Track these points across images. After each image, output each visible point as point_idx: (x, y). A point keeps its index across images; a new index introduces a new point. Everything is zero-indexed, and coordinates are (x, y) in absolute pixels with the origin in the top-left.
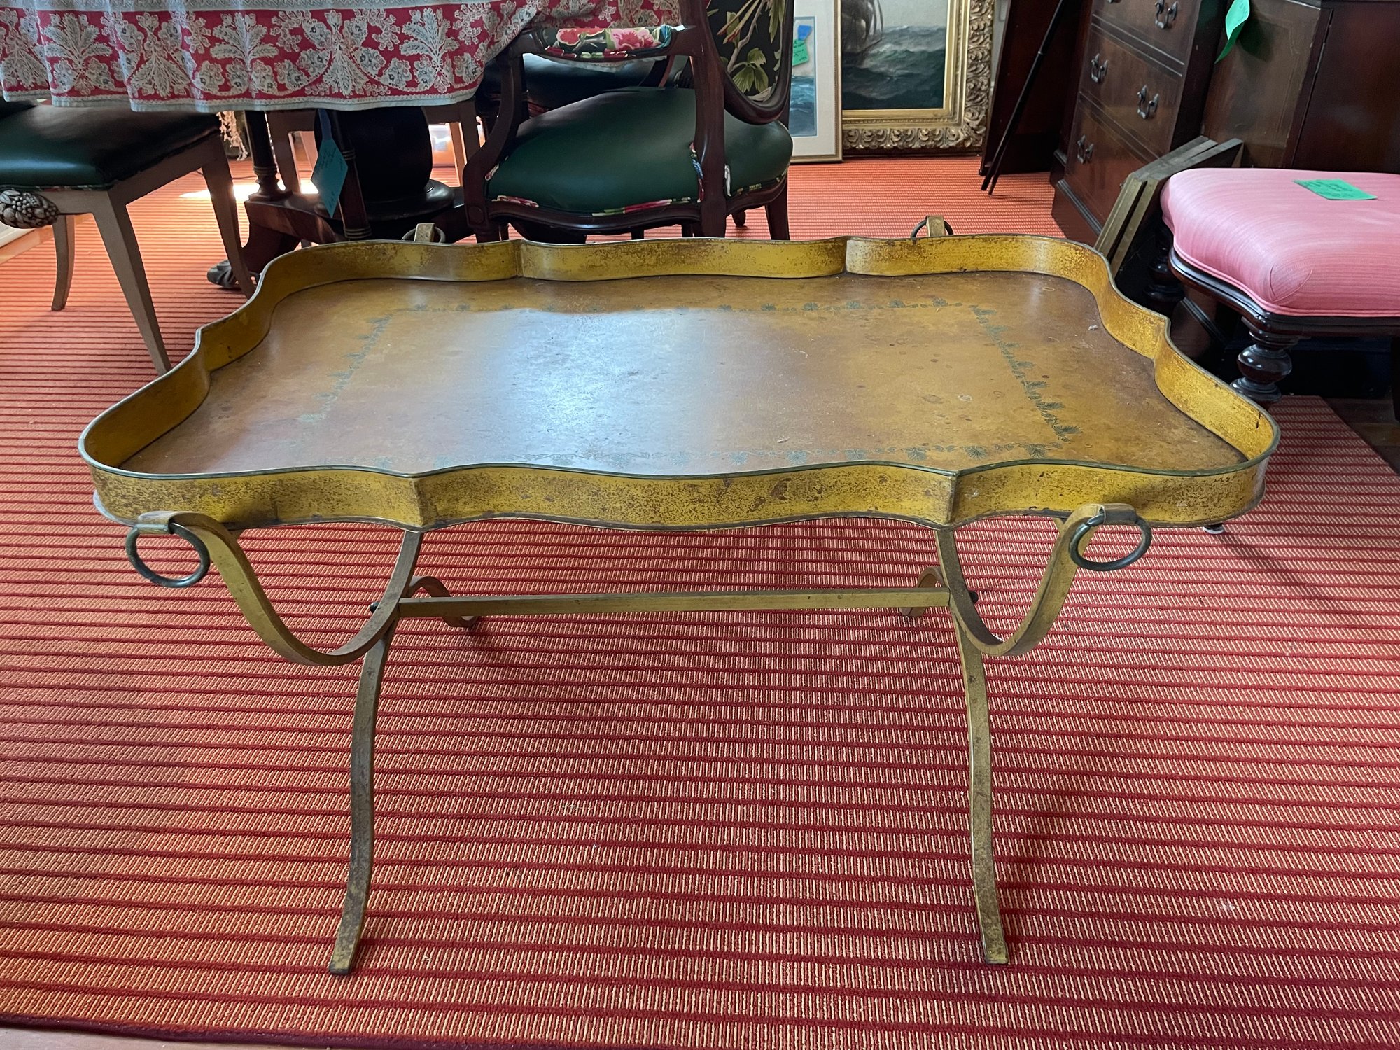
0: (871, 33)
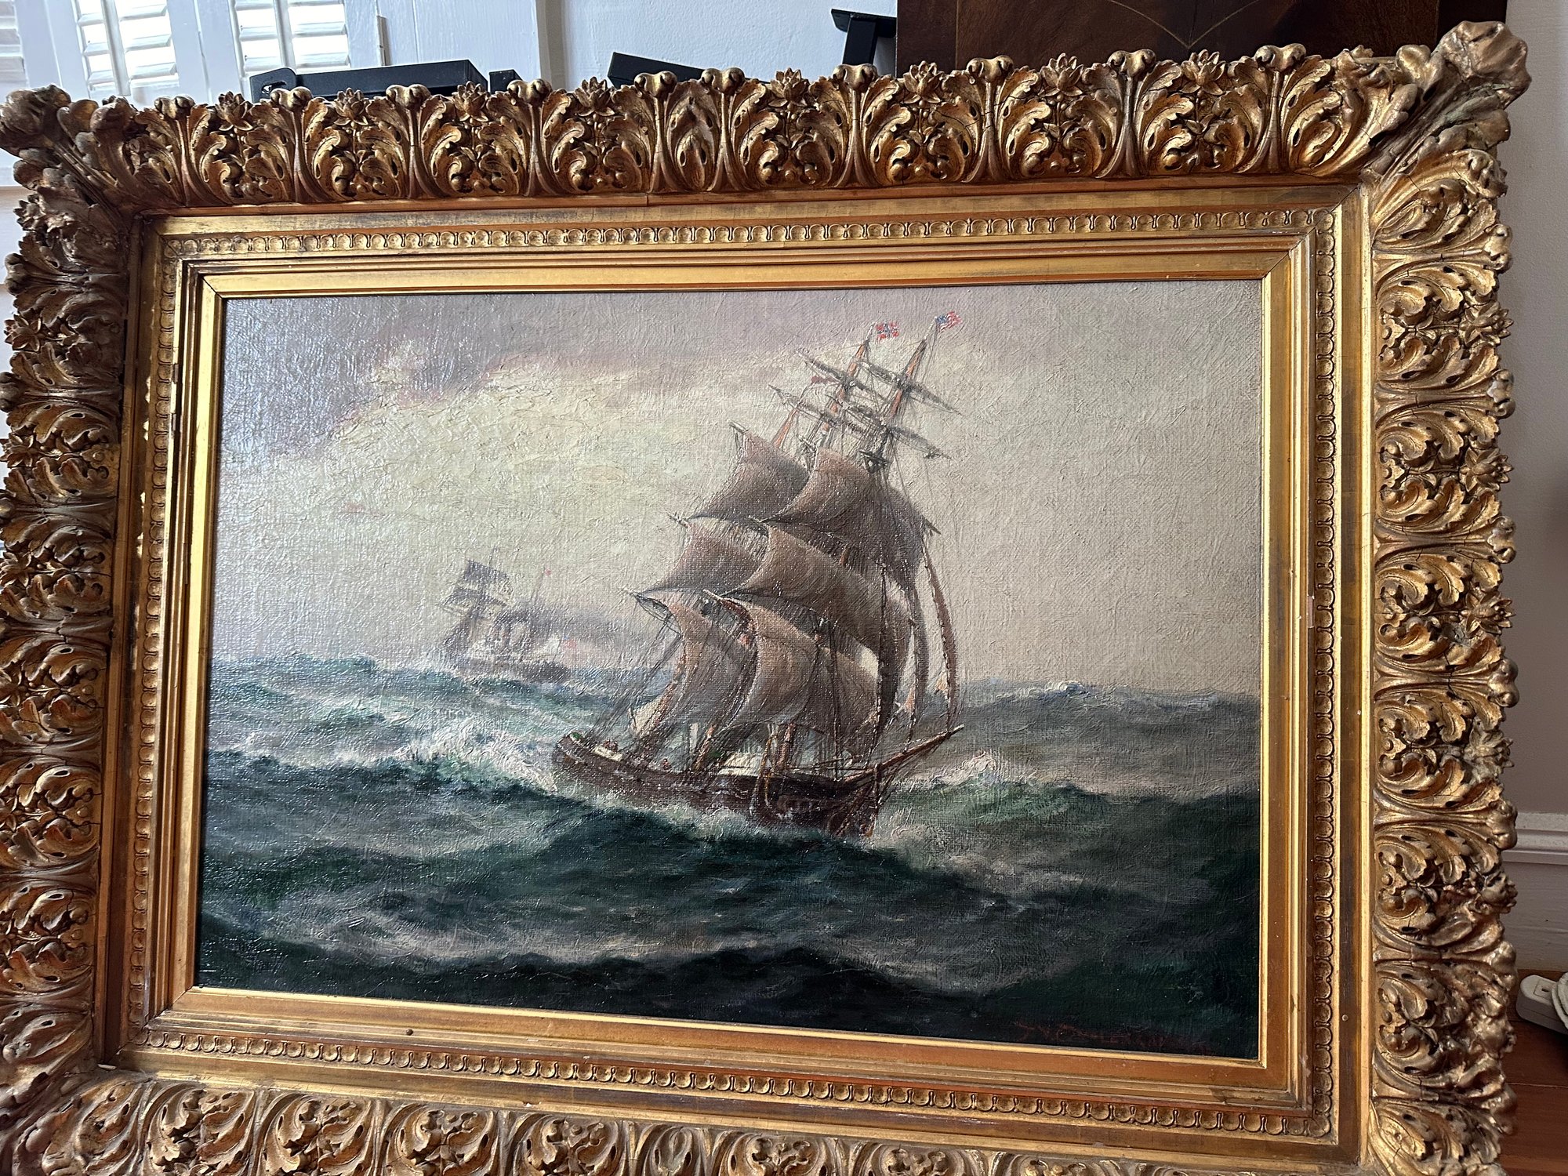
0: (905, 705)
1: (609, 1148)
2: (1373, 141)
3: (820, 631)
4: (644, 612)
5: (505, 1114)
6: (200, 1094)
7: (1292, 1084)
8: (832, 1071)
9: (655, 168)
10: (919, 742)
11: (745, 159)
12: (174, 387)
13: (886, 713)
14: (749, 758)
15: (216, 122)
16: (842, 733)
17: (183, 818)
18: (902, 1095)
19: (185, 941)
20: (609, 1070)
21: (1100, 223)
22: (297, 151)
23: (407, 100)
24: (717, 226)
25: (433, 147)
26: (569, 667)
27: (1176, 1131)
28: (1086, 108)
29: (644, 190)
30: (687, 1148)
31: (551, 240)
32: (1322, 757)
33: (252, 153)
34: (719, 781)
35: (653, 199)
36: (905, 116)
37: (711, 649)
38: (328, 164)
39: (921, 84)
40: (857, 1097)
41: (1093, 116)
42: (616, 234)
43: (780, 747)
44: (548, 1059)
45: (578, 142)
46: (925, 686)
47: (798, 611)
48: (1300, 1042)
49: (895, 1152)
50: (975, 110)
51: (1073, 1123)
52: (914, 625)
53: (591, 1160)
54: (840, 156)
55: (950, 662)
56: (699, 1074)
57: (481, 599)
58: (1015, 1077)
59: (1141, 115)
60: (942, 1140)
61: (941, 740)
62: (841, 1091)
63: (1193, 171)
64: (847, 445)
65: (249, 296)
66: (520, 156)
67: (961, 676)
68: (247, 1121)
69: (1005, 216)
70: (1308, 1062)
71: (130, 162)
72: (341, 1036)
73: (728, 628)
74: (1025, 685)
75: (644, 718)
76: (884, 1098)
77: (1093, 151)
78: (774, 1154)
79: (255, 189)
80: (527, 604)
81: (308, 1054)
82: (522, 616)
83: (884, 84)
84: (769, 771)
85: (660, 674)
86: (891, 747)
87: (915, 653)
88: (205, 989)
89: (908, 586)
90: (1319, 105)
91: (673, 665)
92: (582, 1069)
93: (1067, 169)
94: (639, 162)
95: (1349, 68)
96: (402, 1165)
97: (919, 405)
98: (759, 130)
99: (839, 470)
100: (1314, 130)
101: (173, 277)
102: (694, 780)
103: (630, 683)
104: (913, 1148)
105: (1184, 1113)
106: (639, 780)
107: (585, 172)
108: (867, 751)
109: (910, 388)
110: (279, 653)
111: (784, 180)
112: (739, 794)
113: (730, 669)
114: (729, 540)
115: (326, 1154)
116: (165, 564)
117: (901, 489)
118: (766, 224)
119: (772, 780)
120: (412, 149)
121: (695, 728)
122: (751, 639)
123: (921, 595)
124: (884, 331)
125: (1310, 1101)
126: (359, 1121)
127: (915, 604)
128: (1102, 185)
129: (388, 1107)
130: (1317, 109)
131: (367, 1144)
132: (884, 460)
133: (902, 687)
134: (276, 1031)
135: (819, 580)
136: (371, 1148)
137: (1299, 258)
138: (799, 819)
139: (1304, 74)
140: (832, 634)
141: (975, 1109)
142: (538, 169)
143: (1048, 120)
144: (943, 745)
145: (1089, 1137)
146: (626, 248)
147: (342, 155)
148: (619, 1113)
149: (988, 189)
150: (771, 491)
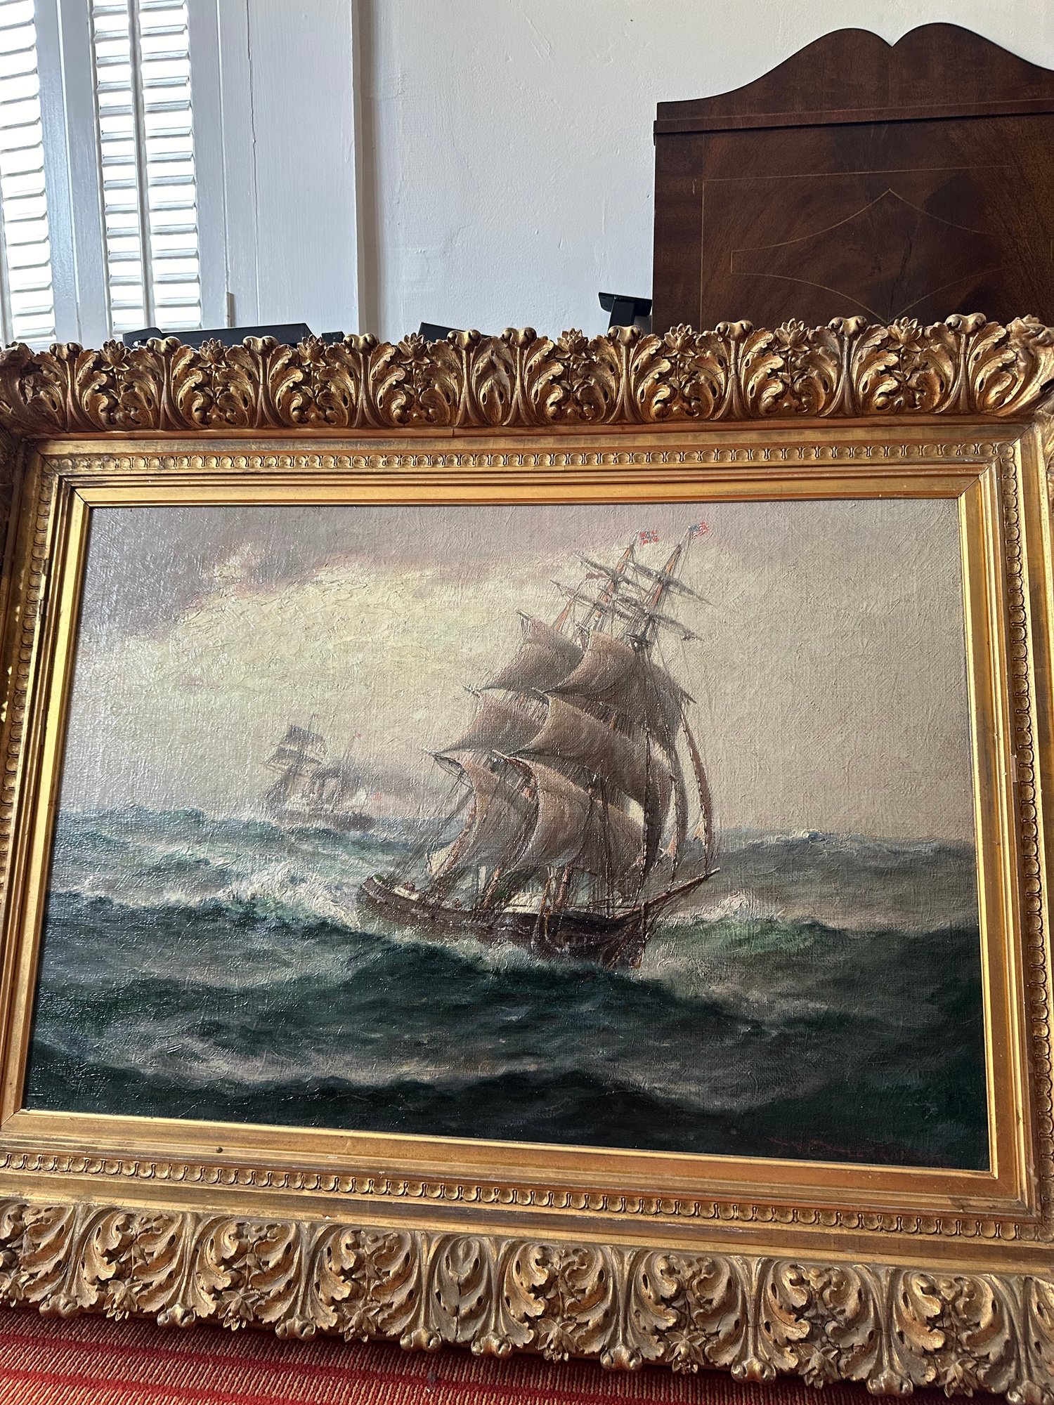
0: (668, 849)
1: (403, 1255)
2: (1043, 388)
3: (593, 786)
4: (440, 769)
5: (307, 1225)
6: (23, 1207)
7: (1022, 1192)
8: (606, 1184)
9: (461, 406)
10: (680, 883)
11: (535, 400)
12: (44, 578)
13: (651, 858)
14: (531, 897)
15: (99, 363)
16: (612, 875)
17: (24, 952)
18: (670, 1206)
19: (17, 1066)
20: (402, 1185)
21: (824, 453)
22: (165, 387)
23: (260, 348)
24: (509, 454)
25: (278, 385)
26: (374, 817)
27: (920, 1237)
28: (812, 360)
29: (450, 424)
30: (475, 1255)
31: (372, 464)
32: (1031, 893)
33: (126, 389)
34: (504, 918)
35: (458, 432)
36: (665, 366)
37: (498, 801)
38: (190, 397)
39: (679, 342)
40: (629, 1208)
41: (817, 367)
42: (426, 459)
43: (558, 888)
44: (347, 1174)
45: (399, 384)
46: (685, 834)
47: (573, 768)
48: (1027, 1153)
49: (667, 1258)
50: (722, 361)
51: (827, 1231)
52: (675, 781)
53: (387, 1266)
54: (612, 398)
55: (706, 812)
56: (485, 1187)
57: (300, 758)
58: (772, 1188)
59: (856, 366)
60: (708, 1247)
61: (700, 881)
62: (614, 1203)
63: (899, 411)
64: (616, 629)
65: (114, 505)
66: (350, 394)
67: (716, 824)
68: (67, 1232)
69: (745, 447)
70: (1035, 1171)
71: (24, 394)
72: (156, 1153)
73: (514, 782)
74: (772, 833)
75: (439, 861)
76: (653, 1209)
77: (818, 394)
78: (555, 1259)
79: (127, 417)
80: (339, 762)
81: (125, 1171)
82: (335, 773)
83: (649, 341)
84: (548, 909)
85: (454, 823)
86: (656, 888)
87: (676, 804)
88: (32, 1111)
89: (669, 747)
90: (998, 360)
91: (465, 815)
92: (378, 1185)
93: (797, 409)
94: (448, 401)
95: (1022, 331)
96: (211, 1272)
97: (675, 595)
98: (548, 376)
99: (609, 649)
100: (995, 379)
101: (50, 488)
102: (483, 917)
103: (426, 832)
104: (681, 1253)
105: (926, 1220)
106: (433, 918)
107: (403, 408)
108: (634, 891)
109: (668, 583)
110: (118, 807)
111: (566, 417)
112: (522, 930)
113: (514, 818)
114: (515, 707)
115: (140, 1262)
116: (25, 726)
117: (662, 665)
118: (550, 452)
119: (551, 917)
120: (261, 387)
121: (483, 870)
122: (533, 792)
123: (680, 755)
124: (647, 537)
125: (1039, 1207)
126: (172, 1231)
127: (676, 762)
128: (825, 422)
129: (198, 1219)
130: (997, 363)
131: (179, 1253)
132: (647, 642)
133: (665, 835)
134: (96, 1149)
135: (592, 742)
136: (182, 1256)
137: (987, 480)
138: (575, 953)
139: (986, 336)
140: (603, 788)
141: (737, 1218)
142: (365, 404)
143: (781, 369)
144: (702, 886)
145: (842, 1243)
146: (434, 470)
147: (202, 391)
148: (411, 1224)
149: (731, 425)
150: (551, 666)
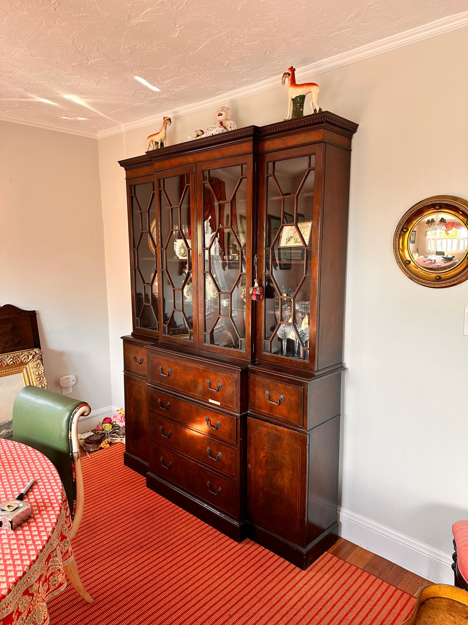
2: (30, 360)
59: (7, 361)
74: (6, 421)
130: (24, 358)
